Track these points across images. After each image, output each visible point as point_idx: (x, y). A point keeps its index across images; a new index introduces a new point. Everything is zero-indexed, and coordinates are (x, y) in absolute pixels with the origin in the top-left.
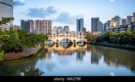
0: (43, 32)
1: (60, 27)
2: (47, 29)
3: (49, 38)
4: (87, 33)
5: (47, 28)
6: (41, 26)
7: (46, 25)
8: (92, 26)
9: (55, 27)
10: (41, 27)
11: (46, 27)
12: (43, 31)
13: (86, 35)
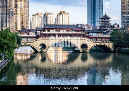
0: (8, 26)
1: (48, 14)
2: (19, 20)
3: (23, 39)
4: (113, 27)
5: (19, 17)
6: (4, 12)
7: (16, 11)
8: (123, 13)
9: (37, 14)
10: (4, 15)
11: (16, 15)
12: (8, 24)
13: (109, 33)
